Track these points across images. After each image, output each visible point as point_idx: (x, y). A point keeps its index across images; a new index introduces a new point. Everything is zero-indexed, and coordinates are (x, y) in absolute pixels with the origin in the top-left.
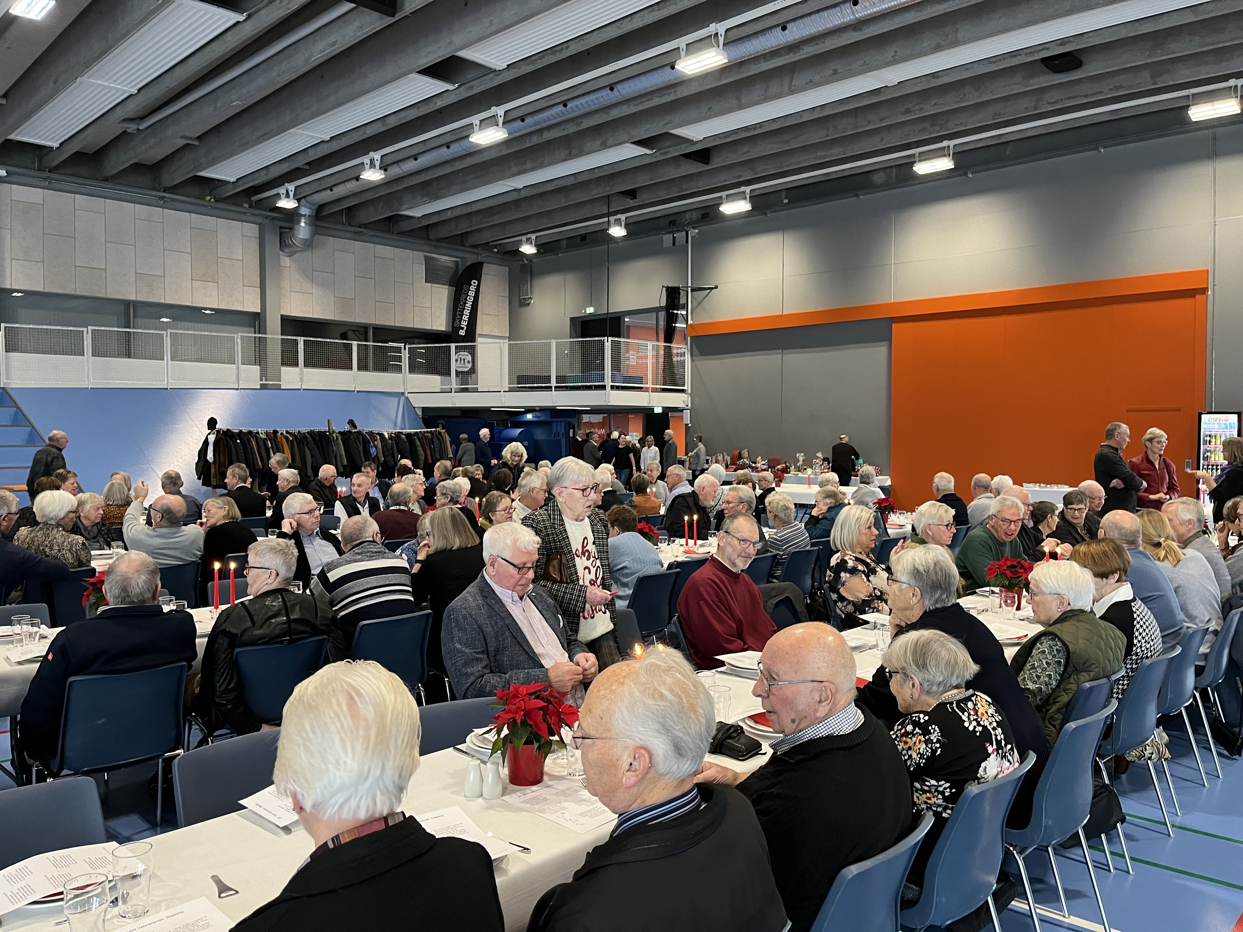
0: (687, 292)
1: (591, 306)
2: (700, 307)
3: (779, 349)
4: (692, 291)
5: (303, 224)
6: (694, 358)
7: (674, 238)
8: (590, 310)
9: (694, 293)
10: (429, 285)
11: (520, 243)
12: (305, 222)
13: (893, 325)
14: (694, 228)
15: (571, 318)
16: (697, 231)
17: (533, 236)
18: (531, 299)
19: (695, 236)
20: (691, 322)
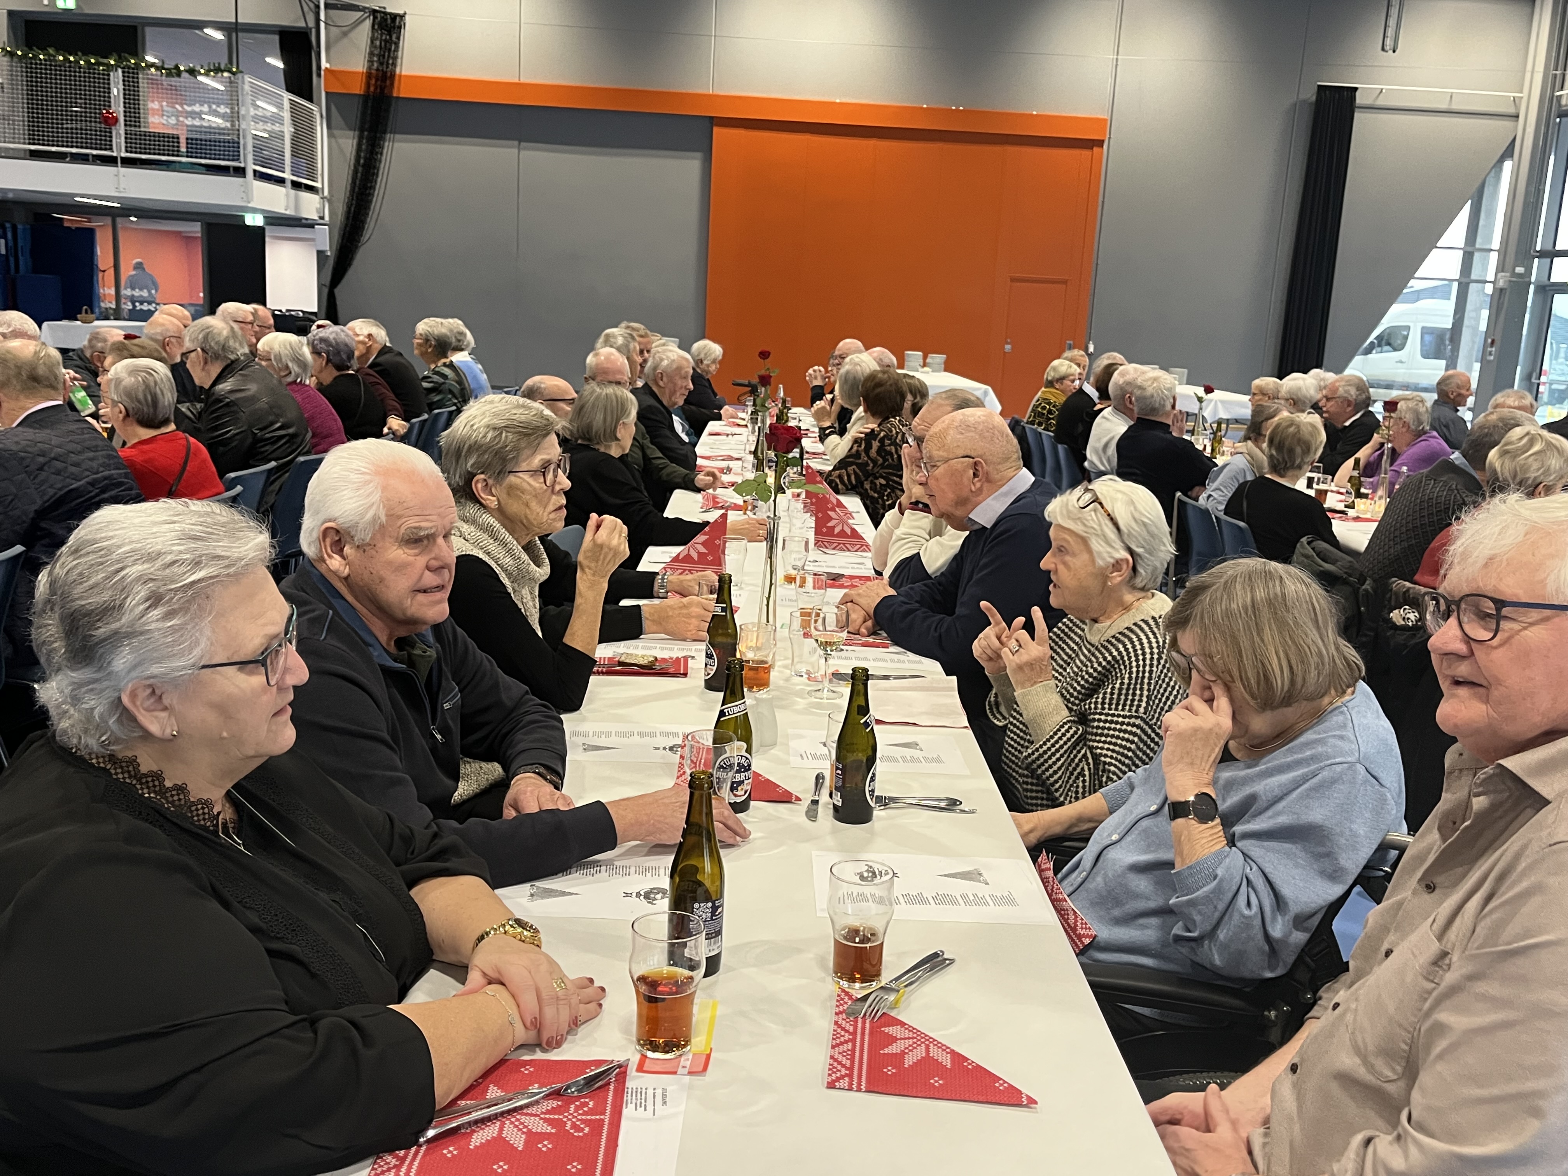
0: (318, 7)
2: (345, 41)
3: (513, 139)
4: (327, 6)
6: (336, 132)
8: (66, 4)
13: (715, 130)
15: (12, 13)
20: (328, 66)
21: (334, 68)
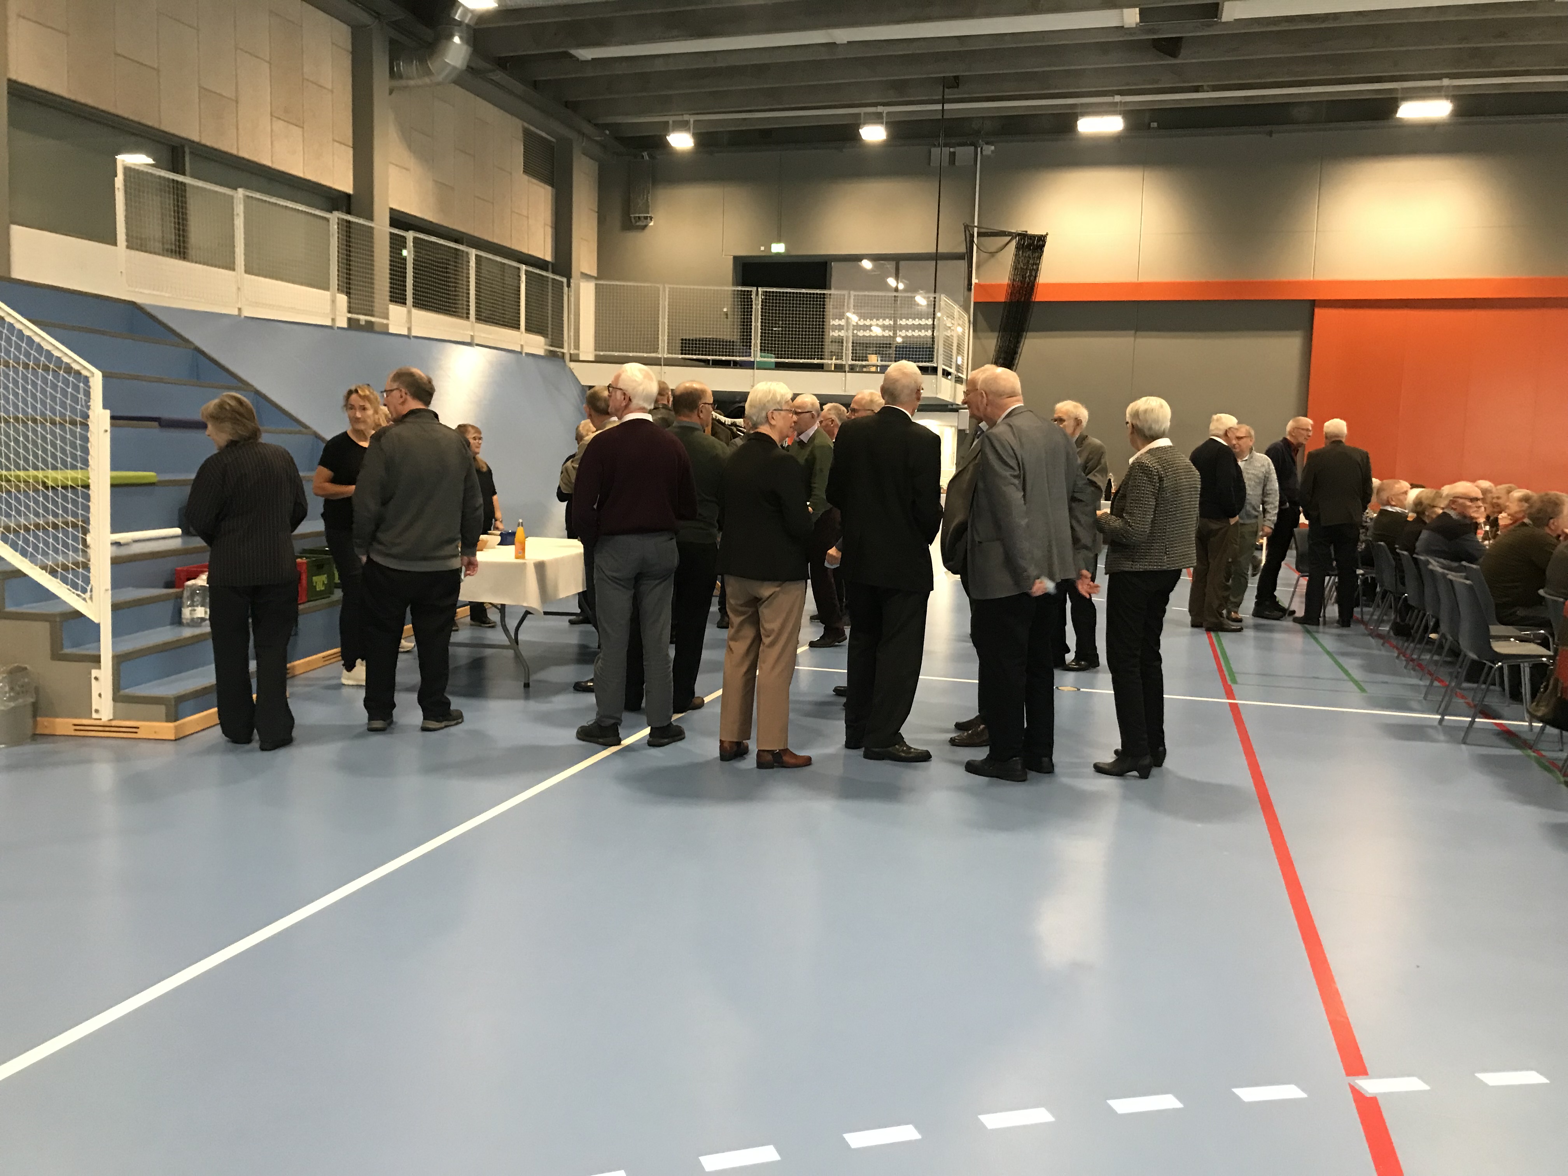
0: (973, 236)
1: (779, 241)
2: (993, 261)
3: (1131, 330)
4: (979, 234)
5: (457, 40)
6: (980, 334)
7: (953, 155)
8: (778, 248)
9: (983, 239)
10: (526, 178)
11: (666, 128)
12: (461, 38)
13: (1317, 310)
14: (987, 143)
15: (736, 258)
16: (993, 148)
17: (692, 119)
18: (651, 218)
19: (988, 157)
20: (977, 281)
21: (983, 282)
